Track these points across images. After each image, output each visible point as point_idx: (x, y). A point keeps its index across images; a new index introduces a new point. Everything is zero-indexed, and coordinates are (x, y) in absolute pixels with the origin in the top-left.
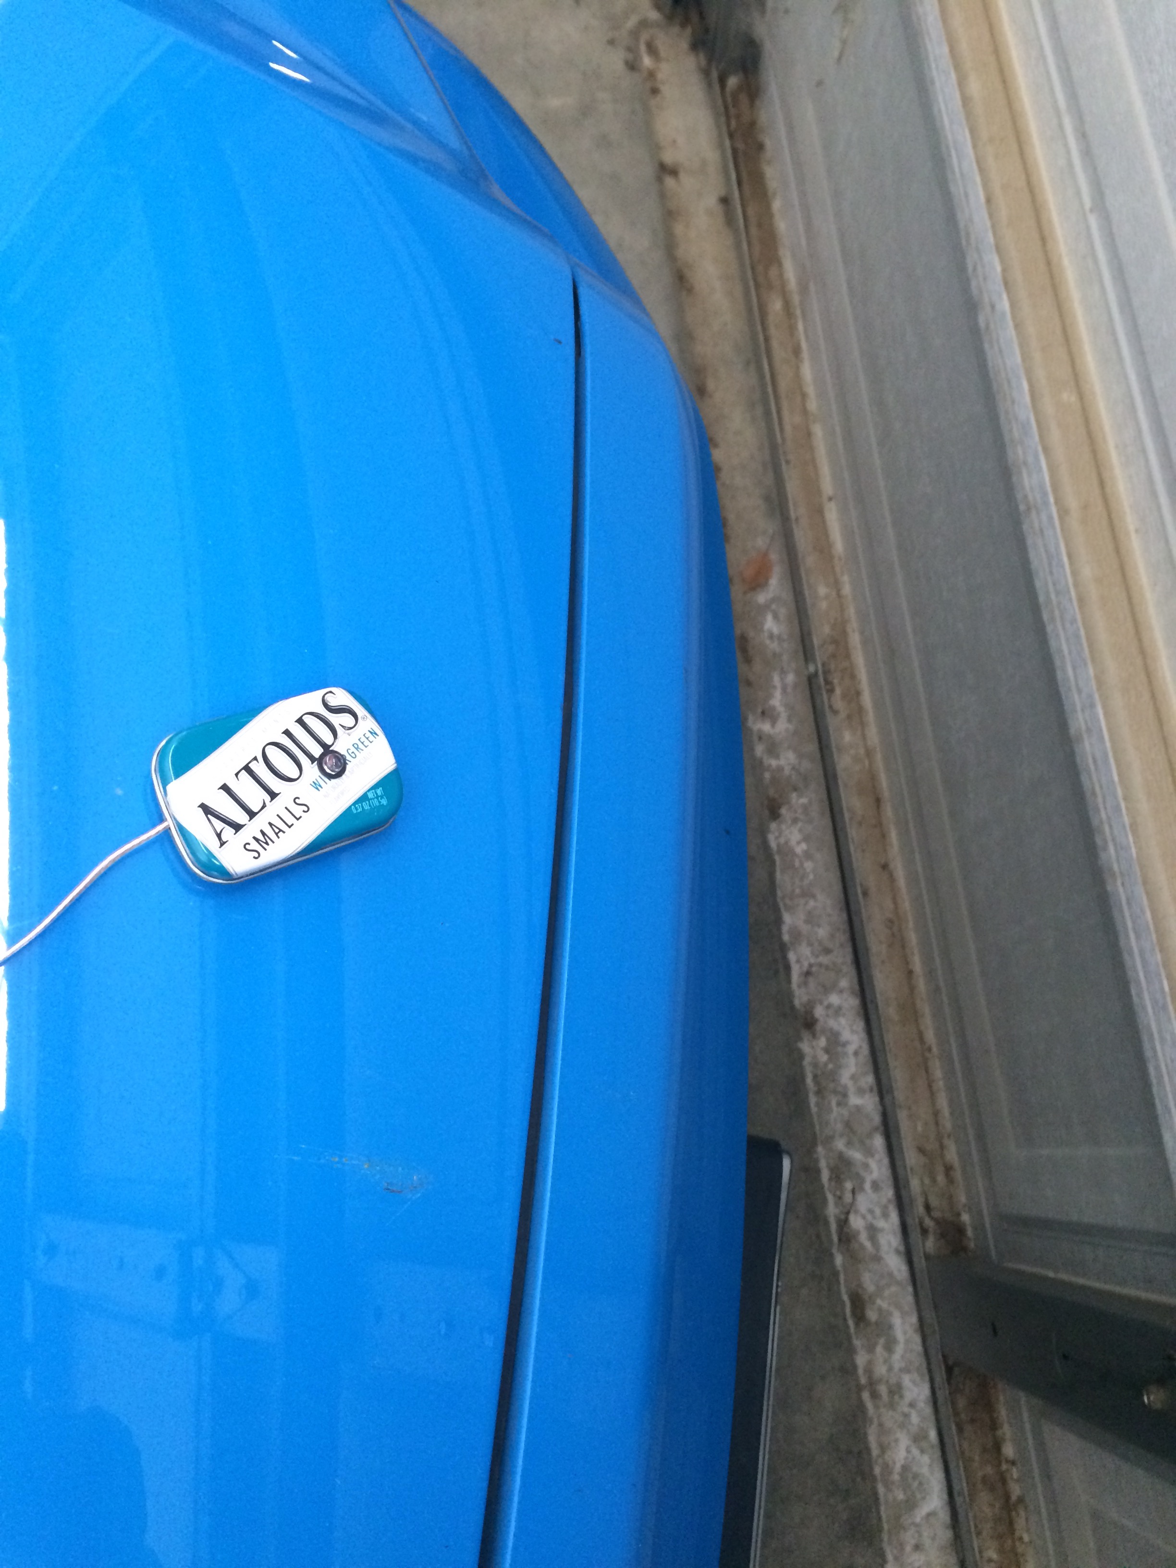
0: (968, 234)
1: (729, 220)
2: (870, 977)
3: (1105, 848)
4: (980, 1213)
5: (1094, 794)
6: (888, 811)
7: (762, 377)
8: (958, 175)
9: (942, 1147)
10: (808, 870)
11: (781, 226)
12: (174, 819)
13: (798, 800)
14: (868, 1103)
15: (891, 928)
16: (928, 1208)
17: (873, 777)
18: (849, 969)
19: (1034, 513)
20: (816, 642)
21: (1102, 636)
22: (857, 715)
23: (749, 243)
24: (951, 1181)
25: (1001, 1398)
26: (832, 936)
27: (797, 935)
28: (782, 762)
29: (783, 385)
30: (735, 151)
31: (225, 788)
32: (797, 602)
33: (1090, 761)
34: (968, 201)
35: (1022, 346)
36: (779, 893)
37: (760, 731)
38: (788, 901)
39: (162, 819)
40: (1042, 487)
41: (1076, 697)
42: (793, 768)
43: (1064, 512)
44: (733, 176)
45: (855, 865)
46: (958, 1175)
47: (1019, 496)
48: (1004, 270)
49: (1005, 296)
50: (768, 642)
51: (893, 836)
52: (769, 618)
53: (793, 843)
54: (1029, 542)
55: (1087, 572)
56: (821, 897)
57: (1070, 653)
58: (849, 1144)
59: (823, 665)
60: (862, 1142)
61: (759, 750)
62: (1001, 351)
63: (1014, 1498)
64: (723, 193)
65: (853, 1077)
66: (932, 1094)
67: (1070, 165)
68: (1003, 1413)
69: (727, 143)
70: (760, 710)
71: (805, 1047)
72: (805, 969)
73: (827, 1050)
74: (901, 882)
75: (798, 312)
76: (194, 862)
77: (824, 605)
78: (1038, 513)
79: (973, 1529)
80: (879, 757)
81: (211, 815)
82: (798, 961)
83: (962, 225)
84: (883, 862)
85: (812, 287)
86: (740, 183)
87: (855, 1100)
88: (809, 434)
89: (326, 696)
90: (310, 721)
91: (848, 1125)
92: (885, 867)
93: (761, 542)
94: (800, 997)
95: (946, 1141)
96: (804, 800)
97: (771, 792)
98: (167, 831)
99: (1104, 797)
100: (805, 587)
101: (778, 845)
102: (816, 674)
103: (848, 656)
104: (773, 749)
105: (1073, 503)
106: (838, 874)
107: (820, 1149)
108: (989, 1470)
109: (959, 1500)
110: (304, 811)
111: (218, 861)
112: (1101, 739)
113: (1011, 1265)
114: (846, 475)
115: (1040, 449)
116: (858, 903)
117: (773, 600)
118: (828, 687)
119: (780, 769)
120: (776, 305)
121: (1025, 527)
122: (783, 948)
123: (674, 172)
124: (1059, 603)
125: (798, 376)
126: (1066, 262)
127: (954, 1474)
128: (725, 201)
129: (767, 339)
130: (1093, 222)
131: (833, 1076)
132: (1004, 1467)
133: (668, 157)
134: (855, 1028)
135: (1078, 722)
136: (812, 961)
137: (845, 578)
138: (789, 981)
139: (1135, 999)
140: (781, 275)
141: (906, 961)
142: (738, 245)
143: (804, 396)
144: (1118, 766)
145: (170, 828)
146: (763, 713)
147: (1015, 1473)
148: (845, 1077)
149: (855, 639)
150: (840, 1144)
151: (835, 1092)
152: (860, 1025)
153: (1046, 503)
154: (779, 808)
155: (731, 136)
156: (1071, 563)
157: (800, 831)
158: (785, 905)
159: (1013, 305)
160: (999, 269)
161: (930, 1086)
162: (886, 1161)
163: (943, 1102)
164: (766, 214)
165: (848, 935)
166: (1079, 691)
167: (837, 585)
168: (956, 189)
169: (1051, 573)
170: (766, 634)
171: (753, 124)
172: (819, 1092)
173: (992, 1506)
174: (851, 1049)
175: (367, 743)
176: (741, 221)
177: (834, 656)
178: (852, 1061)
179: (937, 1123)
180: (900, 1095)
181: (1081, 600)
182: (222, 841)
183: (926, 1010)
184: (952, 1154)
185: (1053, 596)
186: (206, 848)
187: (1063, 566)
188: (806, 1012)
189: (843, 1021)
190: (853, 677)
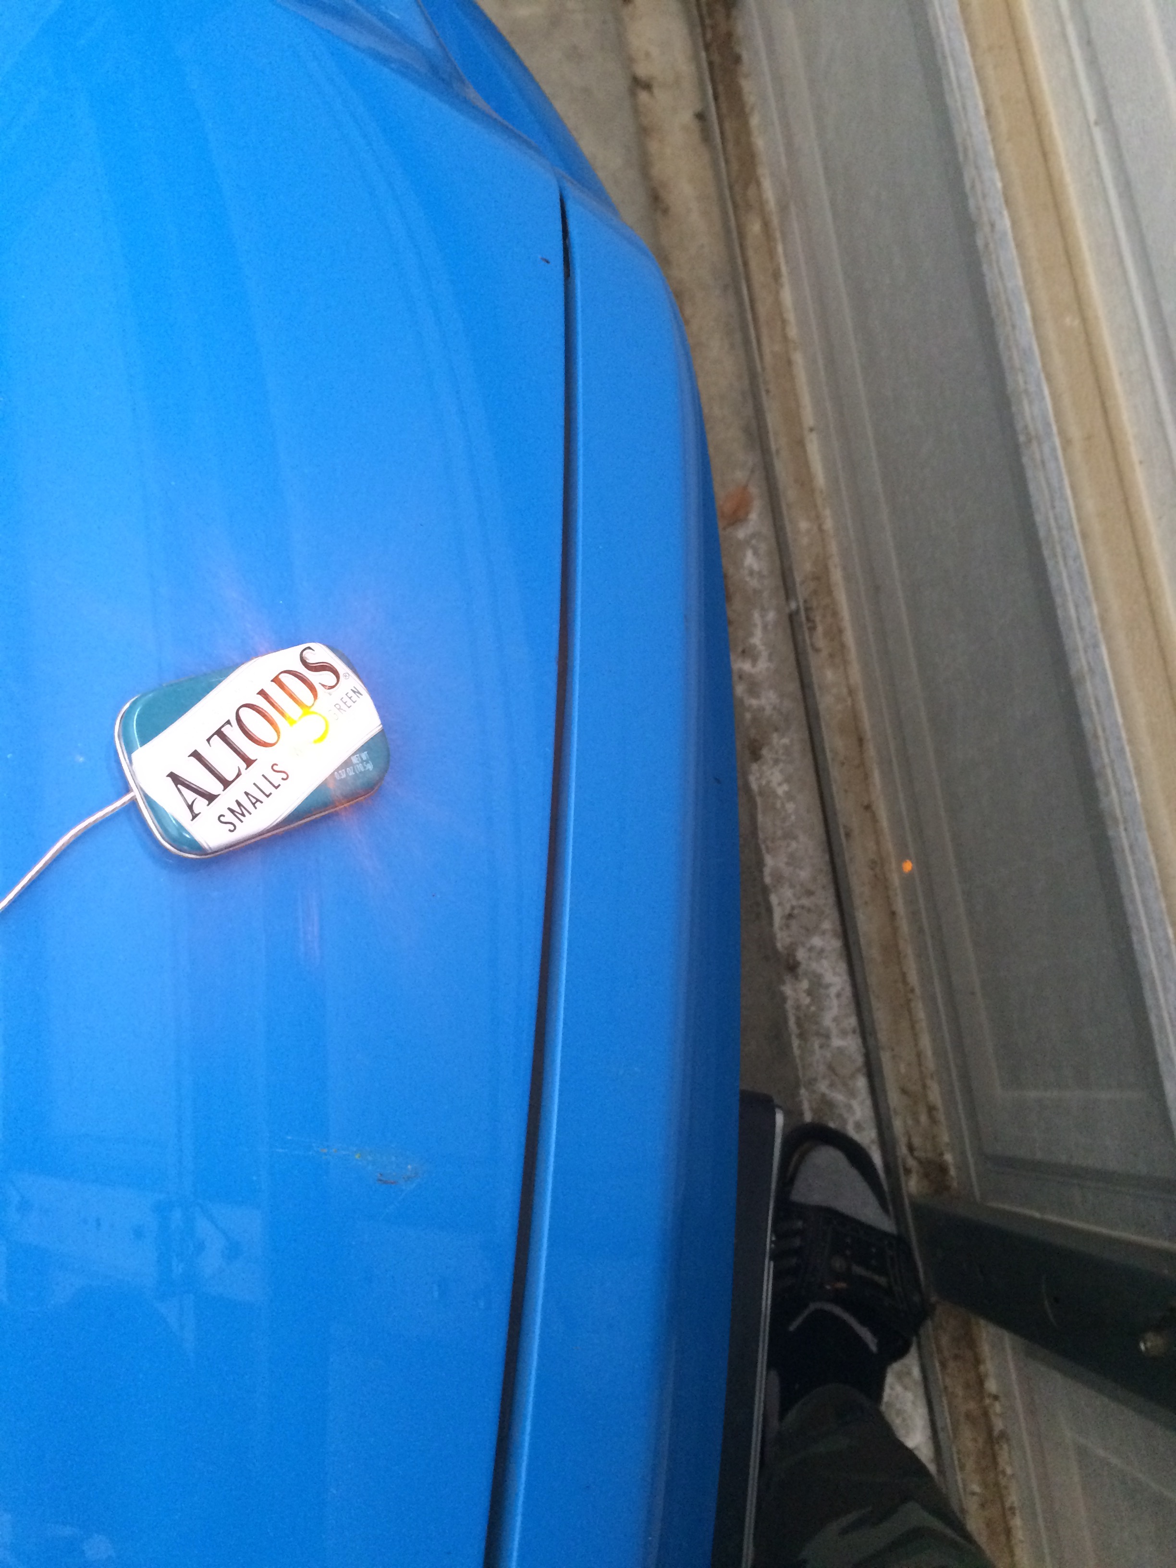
0: (966, 150)
1: (706, 137)
2: (853, 918)
3: (1108, 793)
4: (963, 1153)
5: (1096, 736)
6: (871, 751)
7: (741, 304)
8: (955, 85)
9: (924, 1086)
10: (790, 811)
11: (760, 143)
12: (141, 790)
13: (780, 741)
14: (851, 1045)
15: (872, 869)
16: (911, 1148)
17: (855, 716)
18: (831, 912)
19: (1035, 445)
20: (798, 579)
21: (1106, 572)
22: (839, 654)
23: (727, 161)
24: (933, 1120)
25: (984, 1335)
26: (814, 879)
27: (778, 878)
28: (763, 701)
29: (763, 310)
30: (711, 64)
31: (196, 755)
32: (777, 537)
33: (1092, 701)
34: (966, 115)
35: (1023, 266)
36: (761, 835)
37: (740, 670)
38: (769, 843)
39: (128, 790)
40: (1045, 417)
41: (1078, 637)
42: (774, 708)
43: (1067, 443)
44: (710, 92)
45: (838, 807)
46: (941, 1116)
47: (1019, 427)
48: (1005, 187)
49: (1005, 213)
50: (748, 579)
51: (876, 777)
52: (749, 554)
53: (774, 784)
54: (1029, 474)
55: (1090, 505)
56: (802, 838)
57: (1072, 590)
58: (832, 1085)
59: (805, 601)
60: (845, 1085)
61: (740, 689)
62: (1001, 273)
63: (996, 1433)
64: (698, 107)
65: (835, 1019)
66: (916, 1037)
67: (1074, 75)
68: (986, 1349)
69: (703, 54)
70: (740, 649)
71: (787, 990)
72: (787, 911)
73: (809, 993)
74: (884, 823)
75: (778, 235)
76: (163, 834)
77: (805, 541)
78: (1040, 444)
79: (956, 1462)
80: (861, 696)
81: (181, 785)
82: (780, 904)
83: (959, 140)
84: (865, 804)
85: (793, 209)
86: (716, 98)
87: (837, 1042)
88: (790, 363)
89: (304, 653)
90: (286, 679)
91: (831, 1068)
92: (868, 807)
93: (740, 475)
94: (782, 939)
95: (929, 1082)
96: (786, 741)
97: (753, 732)
98: (134, 802)
99: (1107, 741)
100: (787, 522)
101: (760, 786)
102: (798, 611)
103: (830, 592)
104: (754, 689)
105: (1075, 433)
106: (821, 816)
107: (803, 1091)
108: (972, 1405)
109: (941, 1435)
110: (283, 779)
111: (189, 834)
112: (1105, 680)
113: (994, 1204)
114: (828, 405)
115: (1042, 376)
116: (841, 844)
117: (753, 536)
118: (810, 625)
119: (762, 709)
120: (755, 228)
121: (1025, 460)
122: (765, 891)
123: (647, 86)
124: (1061, 540)
125: (778, 303)
126: (1068, 178)
127: (937, 1408)
128: (701, 117)
129: (746, 264)
130: (1098, 134)
131: (815, 1018)
132: (987, 1401)
133: (642, 70)
134: (837, 970)
135: (1079, 662)
136: (794, 903)
137: (827, 512)
138: (771, 924)
139: (1136, 947)
140: (760, 195)
141: (888, 901)
142: (715, 163)
143: (784, 322)
144: (1122, 707)
145: (136, 799)
146: (743, 652)
147: (998, 1408)
148: (827, 1020)
149: (837, 576)
150: (822, 1087)
151: (818, 1034)
152: (842, 967)
153: (1049, 434)
154: (760, 749)
155: (707, 47)
156: (1075, 495)
157: (781, 771)
158: (767, 848)
159: (1014, 223)
160: (999, 185)
161: (913, 1027)
162: (868, 1102)
163: (926, 1041)
164: (744, 129)
165: (830, 876)
166: (1082, 629)
167: (818, 519)
168: (954, 101)
169: (1053, 507)
170: (746, 572)
171: (729, 35)
172: (802, 1036)
173: (975, 1440)
174: (833, 991)
175: (349, 703)
176: (718, 140)
177: (815, 592)
178: (835, 1002)
179: (920, 1065)
180: (883, 1036)
181: (1085, 536)
182: (195, 813)
183: (908, 950)
184: (935, 1095)
185: (1055, 532)
186: (177, 821)
187: (1066, 500)
188: (789, 955)
189: (825, 963)
190: (835, 614)
